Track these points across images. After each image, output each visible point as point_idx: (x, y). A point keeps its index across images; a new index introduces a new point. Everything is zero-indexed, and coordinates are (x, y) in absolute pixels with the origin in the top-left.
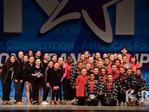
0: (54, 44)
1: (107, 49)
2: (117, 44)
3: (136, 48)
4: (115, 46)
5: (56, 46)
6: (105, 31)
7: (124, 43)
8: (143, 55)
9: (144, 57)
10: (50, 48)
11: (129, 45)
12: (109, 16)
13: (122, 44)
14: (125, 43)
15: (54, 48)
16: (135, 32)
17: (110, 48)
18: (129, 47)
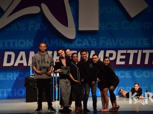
0: (11, 41)
1: (70, 45)
2: (80, 40)
3: (101, 45)
4: (78, 43)
5: (14, 43)
6: (67, 26)
7: (88, 39)
8: (108, 52)
9: (110, 53)
10: (6, 46)
11: (94, 41)
12: (72, 10)
13: (86, 40)
14: (90, 39)
15: (11, 46)
16: (100, 27)
17: (73, 45)
18: (94, 44)
